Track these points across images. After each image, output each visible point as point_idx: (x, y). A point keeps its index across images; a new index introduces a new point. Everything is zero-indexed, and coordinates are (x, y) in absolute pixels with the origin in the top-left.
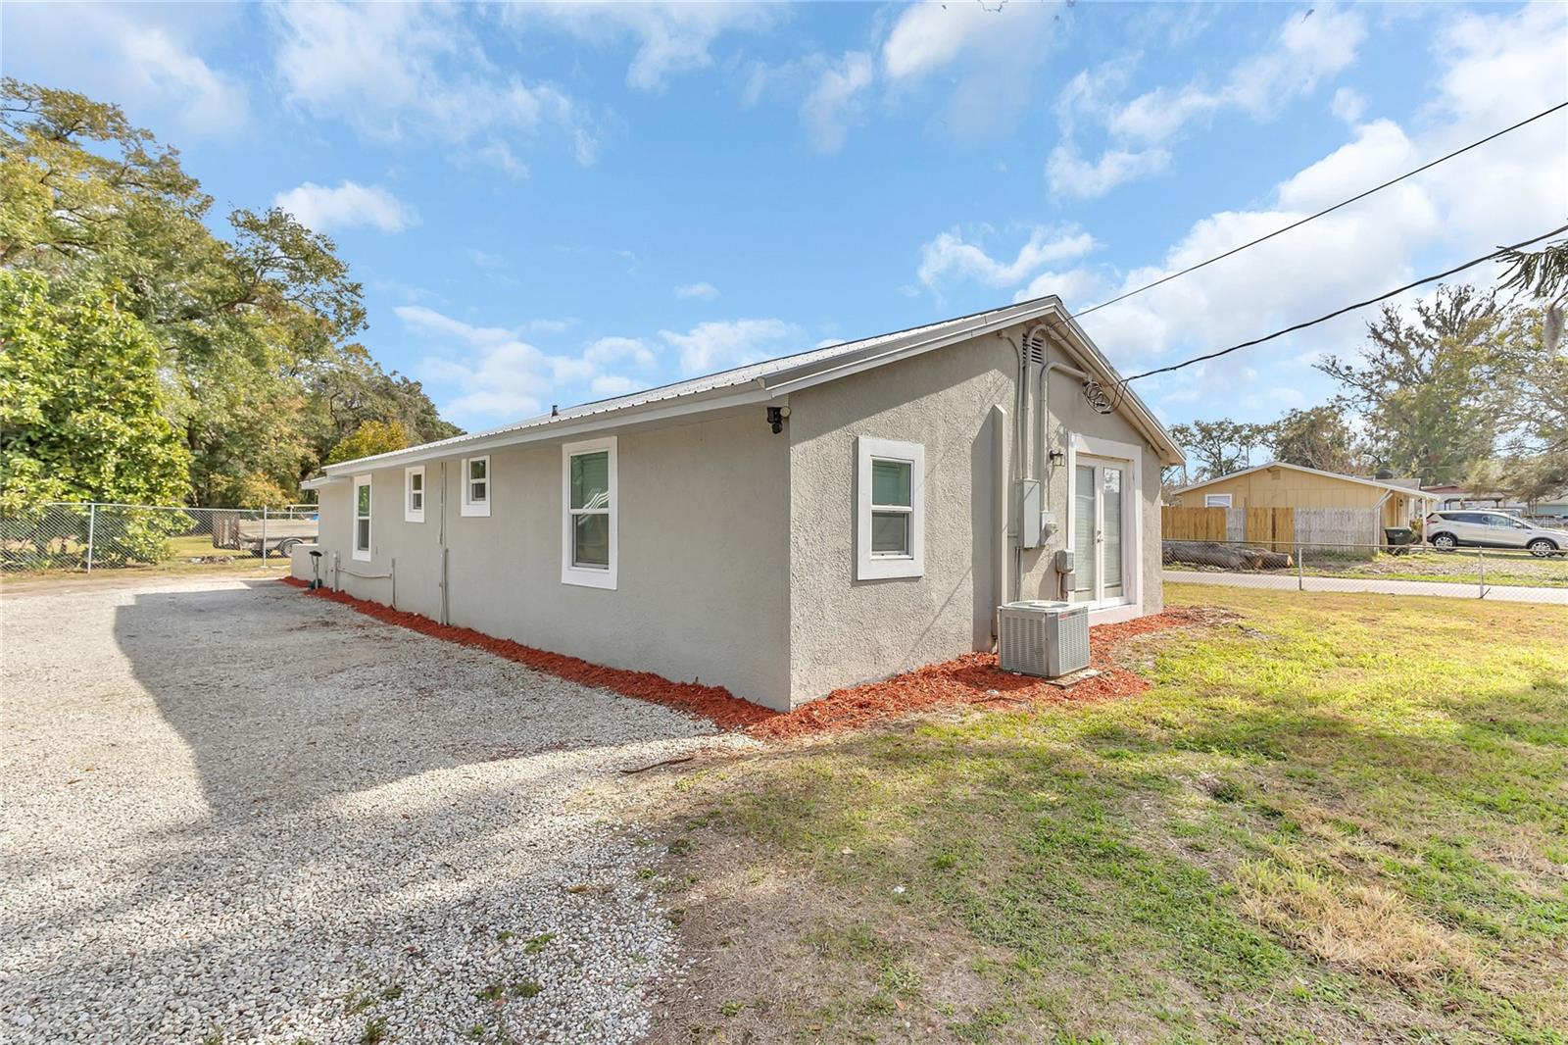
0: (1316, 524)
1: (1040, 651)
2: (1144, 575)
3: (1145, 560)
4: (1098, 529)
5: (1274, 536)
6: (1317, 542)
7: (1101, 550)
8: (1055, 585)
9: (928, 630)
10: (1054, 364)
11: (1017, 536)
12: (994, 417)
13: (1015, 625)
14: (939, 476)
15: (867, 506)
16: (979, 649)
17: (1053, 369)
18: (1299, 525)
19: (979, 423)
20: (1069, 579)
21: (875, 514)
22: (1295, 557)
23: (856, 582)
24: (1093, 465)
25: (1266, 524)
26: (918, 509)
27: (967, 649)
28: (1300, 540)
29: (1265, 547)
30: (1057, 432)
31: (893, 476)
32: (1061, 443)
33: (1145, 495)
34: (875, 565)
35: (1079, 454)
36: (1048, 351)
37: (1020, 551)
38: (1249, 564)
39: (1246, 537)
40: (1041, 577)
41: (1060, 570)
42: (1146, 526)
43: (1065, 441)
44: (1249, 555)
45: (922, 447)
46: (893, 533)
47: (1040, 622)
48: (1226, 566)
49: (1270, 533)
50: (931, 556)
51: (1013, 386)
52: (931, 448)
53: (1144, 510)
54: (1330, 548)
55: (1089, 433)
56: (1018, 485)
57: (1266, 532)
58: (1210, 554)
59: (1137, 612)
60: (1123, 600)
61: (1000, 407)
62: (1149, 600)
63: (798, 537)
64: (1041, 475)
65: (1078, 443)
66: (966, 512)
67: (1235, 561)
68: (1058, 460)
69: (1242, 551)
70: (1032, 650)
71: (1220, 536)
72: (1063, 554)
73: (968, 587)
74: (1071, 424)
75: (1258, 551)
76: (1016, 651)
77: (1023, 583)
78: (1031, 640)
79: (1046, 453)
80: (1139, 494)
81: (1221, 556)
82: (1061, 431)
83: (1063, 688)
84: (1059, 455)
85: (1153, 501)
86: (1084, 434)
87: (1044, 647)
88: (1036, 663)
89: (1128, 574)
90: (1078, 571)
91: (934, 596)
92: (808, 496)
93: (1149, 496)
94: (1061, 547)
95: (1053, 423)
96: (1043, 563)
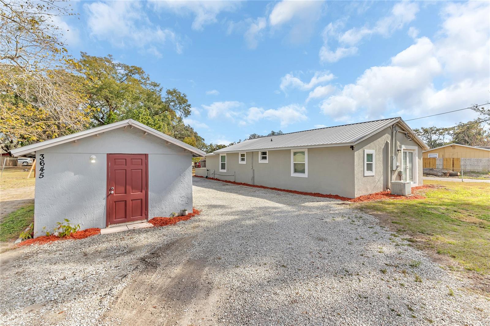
0: (468, 163)
1: (401, 190)
2: (418, 177)
3: (419, 173)
4: (407, 166)
5: (453, 166)
6: (469, 168)
7: (408, 170)
8: (398, 178)
9: (375, 186)
10: (399, 131)
11: (392, 167)
12: (387, 143)
13: (395, 186)
14: (377, 156)
15: (366, 162)
16: (384, 190)
17: (399, 132)
18: (462, 163)
19: (384, 145)
20: (402, 177)
21: (367, 164)
22: (461, 173)
23: (364, 176)
24: (406, 151)
25: (450, 163)
26: (374, 162)
27: (382, 190)
28: (462, 168)
29: (450, 170)
30: (399, 145)
31: (370, 156)
32: (400, 148)
33: (418, 158)
34: (367, 173)
35: (403, 149)
36: (397, 128)
37: (392, 171)
38: (445, 175)
39: (443, 166)
40: (396, 176)
41: (400, 175)
42: (419, 165)
43: (401, 147)
44: (444, 172)
45: (374, 150)
46: (370, 167)
47: (401, 185)
48: (436, 175)
49: (452, 165)
50: (376, 171)
51: (390, 137)
52: (376, 150)
53: (418, 161)
54: (473, 170)
55: (405, 145)
56: (392, 157)
57: (450, 166)
58: (431, 172)
59: (417, 185)
60: (413, 182)
61: (388, 141)
62: (419, 183)
63: (356, 168)
64: (396, 155)
65: (403, 147)
66: (382, 163)
67: (440, 174)
68: (400, 151)
69: (442, 171)
70: (399, 190)
71: (434, 166)
72: (401, 172)
73: (382, 178)
74: (402, 143)
75: (447, 171)
76: (395, 191)
77: (392, 177)
78: (399, 188)
79: (397, 150)
80: (417, 158)
81: (435, 173)
82: (400, 145)
83: (407, 197)
84: (400, 150)
85: (420, 159)
86: (404, 145)
87: (402, 190)
88: (400, 193)
89: (414, 176)
90: (403, 176)
91: (376, 179)
92: (357, 161)
93: (419, 158)
94: (400, 170)
95: (398, 143)
96: (396, 173)
